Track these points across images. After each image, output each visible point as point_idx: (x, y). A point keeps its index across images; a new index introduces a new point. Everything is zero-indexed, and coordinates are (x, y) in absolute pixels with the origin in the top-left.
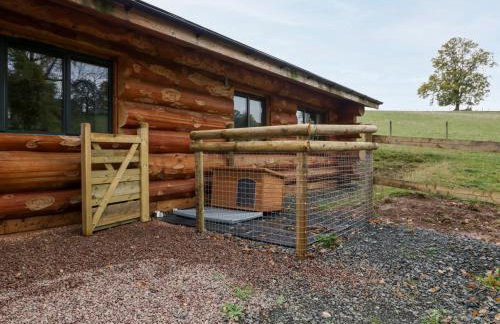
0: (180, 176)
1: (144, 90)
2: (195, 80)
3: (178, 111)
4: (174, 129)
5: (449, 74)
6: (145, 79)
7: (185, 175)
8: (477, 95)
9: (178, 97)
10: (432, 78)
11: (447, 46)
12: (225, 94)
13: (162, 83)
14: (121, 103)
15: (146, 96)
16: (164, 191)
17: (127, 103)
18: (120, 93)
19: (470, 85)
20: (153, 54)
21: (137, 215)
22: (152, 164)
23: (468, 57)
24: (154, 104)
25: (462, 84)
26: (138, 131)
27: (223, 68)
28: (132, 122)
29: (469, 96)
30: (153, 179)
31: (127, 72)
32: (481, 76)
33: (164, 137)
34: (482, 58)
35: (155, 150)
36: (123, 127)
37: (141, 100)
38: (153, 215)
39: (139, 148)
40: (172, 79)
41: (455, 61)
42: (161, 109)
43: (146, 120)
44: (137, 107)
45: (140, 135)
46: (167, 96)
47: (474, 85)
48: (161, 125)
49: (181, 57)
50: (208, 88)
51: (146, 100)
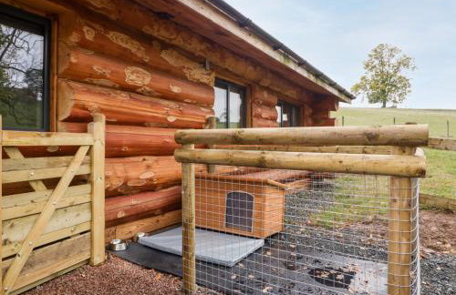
0: (149, 188)
1: (99, 66)
2: (170, 59)
3: (148, 99)
4: (140, 123)
5: (377, 76)
6: (101, 51)
7: (156, 186)
8: (401, 94)
9: (147, 80)
10: (363, 78)
11: (376, 51)
12: (205, 79)
13: (125, 58)
14: (63, 84)
15: (103, 76)
16: (126, 211)
17: (72, 84)
18: (62, 69)
19: (395, 86)
20: (113, 17)
21: (86, 256)
22: (110, 173)
23: (393, 61)
24: (113, 88)
25: (388, 85)
26: (89, 126)
27: (203, 47)
28: (81, 112)
29: (394, 96)
30: (111, 195)
31: (74, 38)
32: (404, 78)
33: (128, 135)
34: (405, 63)
35: (114, 152)
36: (65, 121)
37: (95, 81)
38: (110, 248)
39: (89, 153)
40: (139, 55)
41: (382, 64)
42: (123, 96)
43: (102, 111)
44: (89, 91)
45: (92, 133)
46: (133, 77)
47: (398, 85)
48: (123, 118)
49: (152, 26)
50: (185, 71)
51: (102, 81)
